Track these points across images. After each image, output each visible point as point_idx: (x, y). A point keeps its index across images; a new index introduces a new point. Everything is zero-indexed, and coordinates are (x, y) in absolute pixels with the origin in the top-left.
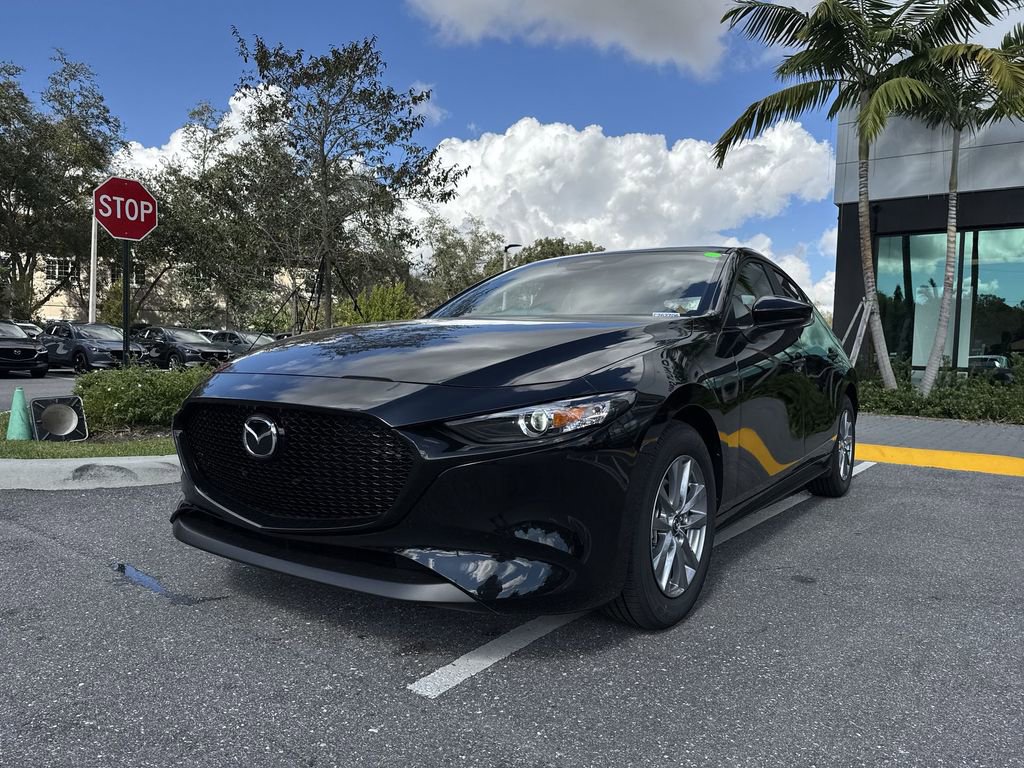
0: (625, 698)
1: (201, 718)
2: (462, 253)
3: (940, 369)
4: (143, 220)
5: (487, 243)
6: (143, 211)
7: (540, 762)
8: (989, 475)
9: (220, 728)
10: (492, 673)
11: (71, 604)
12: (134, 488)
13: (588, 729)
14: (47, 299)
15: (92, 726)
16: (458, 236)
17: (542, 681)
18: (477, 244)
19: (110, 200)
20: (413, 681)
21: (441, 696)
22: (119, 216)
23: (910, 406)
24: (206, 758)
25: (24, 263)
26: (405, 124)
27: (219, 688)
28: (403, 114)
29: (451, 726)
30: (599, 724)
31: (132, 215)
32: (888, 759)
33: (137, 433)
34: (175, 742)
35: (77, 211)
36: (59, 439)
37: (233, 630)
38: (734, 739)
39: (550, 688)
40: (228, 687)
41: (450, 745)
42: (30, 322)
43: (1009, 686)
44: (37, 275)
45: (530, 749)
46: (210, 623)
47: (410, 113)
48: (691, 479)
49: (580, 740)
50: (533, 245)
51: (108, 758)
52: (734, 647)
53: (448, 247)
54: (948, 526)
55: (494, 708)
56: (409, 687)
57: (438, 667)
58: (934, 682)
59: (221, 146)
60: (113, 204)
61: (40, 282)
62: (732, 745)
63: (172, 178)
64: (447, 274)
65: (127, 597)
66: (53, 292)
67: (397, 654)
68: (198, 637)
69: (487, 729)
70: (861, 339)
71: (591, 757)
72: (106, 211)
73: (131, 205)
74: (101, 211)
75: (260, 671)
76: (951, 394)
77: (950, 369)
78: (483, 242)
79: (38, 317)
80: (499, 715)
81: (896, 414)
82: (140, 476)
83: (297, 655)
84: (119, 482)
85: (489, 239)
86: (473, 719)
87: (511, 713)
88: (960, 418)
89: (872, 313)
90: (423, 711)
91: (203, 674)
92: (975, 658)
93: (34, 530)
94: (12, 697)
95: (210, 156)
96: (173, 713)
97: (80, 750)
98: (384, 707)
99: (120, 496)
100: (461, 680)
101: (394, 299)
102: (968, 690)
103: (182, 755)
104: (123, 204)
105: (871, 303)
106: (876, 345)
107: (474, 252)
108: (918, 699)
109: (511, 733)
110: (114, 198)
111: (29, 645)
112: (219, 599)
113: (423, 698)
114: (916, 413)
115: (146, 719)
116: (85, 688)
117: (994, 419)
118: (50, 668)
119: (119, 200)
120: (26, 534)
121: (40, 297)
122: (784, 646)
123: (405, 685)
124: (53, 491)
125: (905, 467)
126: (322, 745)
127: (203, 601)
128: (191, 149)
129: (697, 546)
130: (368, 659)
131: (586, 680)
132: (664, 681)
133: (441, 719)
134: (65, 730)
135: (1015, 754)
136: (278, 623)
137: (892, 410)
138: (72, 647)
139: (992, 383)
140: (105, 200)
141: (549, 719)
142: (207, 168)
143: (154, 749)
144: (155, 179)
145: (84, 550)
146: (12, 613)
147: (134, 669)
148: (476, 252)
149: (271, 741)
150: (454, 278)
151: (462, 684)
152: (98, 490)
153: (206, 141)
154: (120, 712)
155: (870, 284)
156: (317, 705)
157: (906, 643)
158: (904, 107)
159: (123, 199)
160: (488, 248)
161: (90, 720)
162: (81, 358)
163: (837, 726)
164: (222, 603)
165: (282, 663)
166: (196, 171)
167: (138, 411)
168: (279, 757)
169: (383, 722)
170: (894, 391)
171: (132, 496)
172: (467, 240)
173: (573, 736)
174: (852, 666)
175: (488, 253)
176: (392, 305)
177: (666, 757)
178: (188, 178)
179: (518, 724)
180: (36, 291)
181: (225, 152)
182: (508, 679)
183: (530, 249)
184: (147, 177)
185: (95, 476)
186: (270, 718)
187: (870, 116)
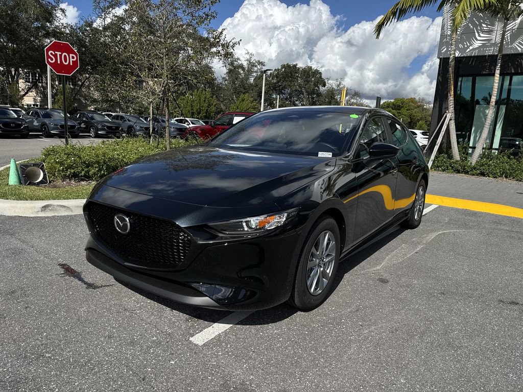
0: (286, 348)
1: (97, 354)
2: (242, 72)
3: (483, 148)
4: (71, 64)
5: (256, 66)
6: (71, 60)
7: (243, 381)
8: (493, 215)
9: (105, 359)
10: (229, 332)
11: (40, 288)
12: (71, 216)
13: (267, 364)
14: (26, 93)
15: (50, 357)
16: (240, 62)
17: (250, 337)
18: (250, 66)
19: (54, 53)
20: (192, 336)
21: (204, 344)
22: (59, 62)
23: (465, 169)
24: (98, 376)
25: (13, 73)
26: (207, 15)
27: (106, 337)
28: (206, 10)
29: (206, 361)
30: (272, 362)
31: (66, 62)
32: (395, 384)
33: (73, 182)
34: (85, 366)
35: (39, 46)
36: (34, 184)
37: (114, 305)
38: (330, 372)
39: (254, 341)
40: (110, 337)
41: (205, 371)
42: (19, 107)
43: (462, 346)
44: (21, 81)
45: (240, 374)
46: (103, 300)
47: (210, 10)
48: (329, 240)
49: (263, 370)
50: (280, 68)
51: (56, 374)
52: (341, 320)
53: (235, 68)
54: (462, 248)
55: (227, 351)
56: (191, 339)
57: (205, 328)
58: (428, 343)
59: (113, 11)
60: (55, 56)
61: (22, 84)
62: (328, 374)
63: (88, 29)
64: (234, 83)
65: (66, 284)
66: (29, 90)
67: (187, 320)
68: (98, 308)
69: (222, 363)
70: (443, 133)
71: (265, 379)
72: (52, 60)
73: (65, 56)
74: (49, 59)
75: (124, 328)
76: (486, 164)
77: (489, 149)
78: (254, 65)
79: (22, 104)
80: (229, 355)
81: (457, 173)
82: (73, 209)
83: (142, 320)
84: (64, 213)
85: (257, 64)
86: (217, 357)
87: (234, 355)
88: (489, 177)
89: (450, 120)
90: (195, 353)
91: (99, 329)
92: (451, 330)
93: (23, 242)
94: (14, 340)
95: (108, 16)
96: (85, 351)
97: (44, 370)
98: (178, 350)
99: (64, 221)
100: (214, 336)
101: (205, 98)
102: (442, 348)
103: (88, 374)
104: (61, 56)
105: (451, 114)
106: (451, 136)
107: (248, 71)
108: (418, 352)
109: (232, 365)
110: (56, 52)
111: (21, 311)
112: (109, 286)
113: (196, 345)
114: (467, 173)
115: (73, 354)
116: (47, 336)
117: (506, 177)
118: (31, 324)
119: (58, 53)
120: (19, 245)
121: (22, 93)
122: (364, 321)
123: (189, 338)
124: (32, 217)
125: (452, 209)
126: (149, 370)
127: (101, 287)
128: (97, 12)
129: (329, 271)
130: (174, 322)
131: (270, 337)
132: (305, 339)
133: (203, 357)
134: (37, 359)
135: (452, 384)
136: (135, 301)
137: (455, 171)
138: (41, 312)
139: (509, 157)
140: (51, 54)
141: (250, 358)
142: (106, 23)
143: (76, 370)
144: (79, 29)
145: (47, 255)
146: (13, 292)
147: (68, 326)
148: (250, 72)
149: (127, 367)
150: (237, 85)
151: (214, 338)
152: (53, 217)
153: (105, 8)
154: (62, 350)
155: (451, 104)
156: (149, 348)
157: (421, 320)
158: (478, 7)
159: (60, 53)
160: (256, 69)
161: (49, 354)
162: (45, 128)
163: (377, 366)
164: (109, 288)
165: (135, 324)
166: (101, 25)
167: (72, 171)
168: (130, 376)
169: (177, 358)
170: (457, 161)
171: (70, 221)
172: (245, 64)
173: (259, 367)
174: (393, 332)
175: (256, 72)
176: (205, 101)
177: (298, 380)
178: (96, 29)
179: (236, 361)
180: (20, 89)
181: (116, 14)
182: (235, 336)
183: (278, 70)
184: (75, 28)
185: (52, 210)
186: (127, 354)
187: (459, 13)
